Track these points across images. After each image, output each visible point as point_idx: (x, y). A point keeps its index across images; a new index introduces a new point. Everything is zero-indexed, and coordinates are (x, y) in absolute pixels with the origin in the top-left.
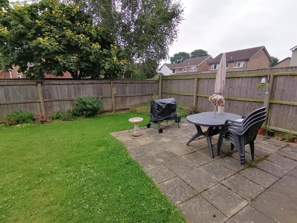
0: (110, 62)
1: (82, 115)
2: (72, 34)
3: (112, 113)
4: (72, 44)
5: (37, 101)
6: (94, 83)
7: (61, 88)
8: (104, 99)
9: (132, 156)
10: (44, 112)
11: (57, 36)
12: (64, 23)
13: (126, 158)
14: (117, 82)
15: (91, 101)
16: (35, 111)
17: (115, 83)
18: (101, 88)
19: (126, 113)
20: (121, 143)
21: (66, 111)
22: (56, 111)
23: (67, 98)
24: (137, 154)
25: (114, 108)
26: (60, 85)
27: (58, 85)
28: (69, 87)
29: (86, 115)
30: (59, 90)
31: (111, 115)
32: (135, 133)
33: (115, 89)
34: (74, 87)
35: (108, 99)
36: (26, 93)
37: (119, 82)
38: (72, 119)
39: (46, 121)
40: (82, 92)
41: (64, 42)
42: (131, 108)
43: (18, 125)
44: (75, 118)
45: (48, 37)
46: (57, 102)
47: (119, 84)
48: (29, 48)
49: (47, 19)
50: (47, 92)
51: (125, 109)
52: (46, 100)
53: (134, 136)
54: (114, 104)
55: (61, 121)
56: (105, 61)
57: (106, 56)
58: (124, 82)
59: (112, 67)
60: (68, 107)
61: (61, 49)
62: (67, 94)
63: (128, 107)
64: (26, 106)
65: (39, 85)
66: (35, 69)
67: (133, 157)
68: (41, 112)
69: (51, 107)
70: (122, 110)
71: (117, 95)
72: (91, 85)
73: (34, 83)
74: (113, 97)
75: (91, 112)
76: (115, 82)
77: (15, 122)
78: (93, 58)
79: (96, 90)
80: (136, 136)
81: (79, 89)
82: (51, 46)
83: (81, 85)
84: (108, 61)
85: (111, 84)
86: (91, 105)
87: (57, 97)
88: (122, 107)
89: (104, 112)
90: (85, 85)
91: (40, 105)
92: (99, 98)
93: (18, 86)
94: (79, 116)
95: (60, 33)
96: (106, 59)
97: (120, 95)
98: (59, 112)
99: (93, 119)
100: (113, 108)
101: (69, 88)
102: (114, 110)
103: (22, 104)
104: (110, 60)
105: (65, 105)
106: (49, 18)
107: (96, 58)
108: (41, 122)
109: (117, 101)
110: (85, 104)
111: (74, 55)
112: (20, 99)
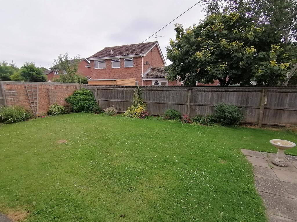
0: (265, 66)
1: (219, 122)
2: (226, 42)
3: (256, 127)
4: (224, 52)
5: (186, 104)
6: (240, 90)
7: (206, 94)
8: (248, 109)
9: (258, 188)
10: (188, 113)
11: (212, 48)
12: (221, 34)
13: (247, 185)
14: (272, 90)
15: (231, 110)
16: (183, 111)
17: (268, 91)
18: (248, 97)
19: (277, 131)
20: (250, 165)
21: (206, 116)
22: (197, 114)
23: (208, 104)
24: (267, 188)
25: (260, 122)
26: (205, 92)
27: (204, 92)
28: (213, 93)
29: (223, 123)
30: (204, 96)
31: (254, 129)
32: (277, 160)
33: (266, 99)
34: (217, 94)
35: (254, 109)
36: (180, 97)
37: (275, 90)
38: (209, 124)
39: (188, 121)
40: (224, 99)
41: (217, 52)
42: (288, 126)
43: (170, 120)
44: (212, 123)
45: (204, 51)
46: (200, 106)
47: (274, 93)
48: (189, 62)
49: (207, 34)
50: (194, 98)
51: (277, 126)
52: (192, 104)
53: (274, 164)
54: (261, 116)
55: (199, 124)
56: (258, 66)
57: (261, 59)
58: (284, 90)
59: (267, 73)
60: (208, 112)
61: (213, 59)
62: (210, 100)
63: (284, 125)
64: (178, 107)
65: (190, 91)
66: (190, 78)
67: (258, 190)
68: (187, 113)
69: (194, 110)
70: (273, 126)
71: (268, 107)
72: (235, 93)
73: (187, 90)
74: (262, 108)
75: (229, 121)
76: (269, 89)
77: (169, 117)
78: (243, 64)
79: (240, 99)
80: (277, 165)
81: (221, 96)
82: (205, 58)
83: (225, 92)
84: (262, 65)
85: (262, 92)
86: (231, 113)
87: (201, 102)
88: (274, 123)
89: (245, 124)
90: (228, 93)
91: (187, 107)
92: (241, 108)
93: (176, 91)
94: (216, 123)
95: (215, 45)
96: (261, 63)
97: (273, 107)
98: (200, 115)
99: (229, 128)
100: (258, 122)
101: (212, 95)
102: (260, 124)
103: (176, 105)
104: (266, 64)
105: (206, 110)
106: (209, 33)
107: (248, 64)
108: (184, 121)
109: (267, 114)
110: (224, 111)
111: (224, 63)
112: (176, 101)
